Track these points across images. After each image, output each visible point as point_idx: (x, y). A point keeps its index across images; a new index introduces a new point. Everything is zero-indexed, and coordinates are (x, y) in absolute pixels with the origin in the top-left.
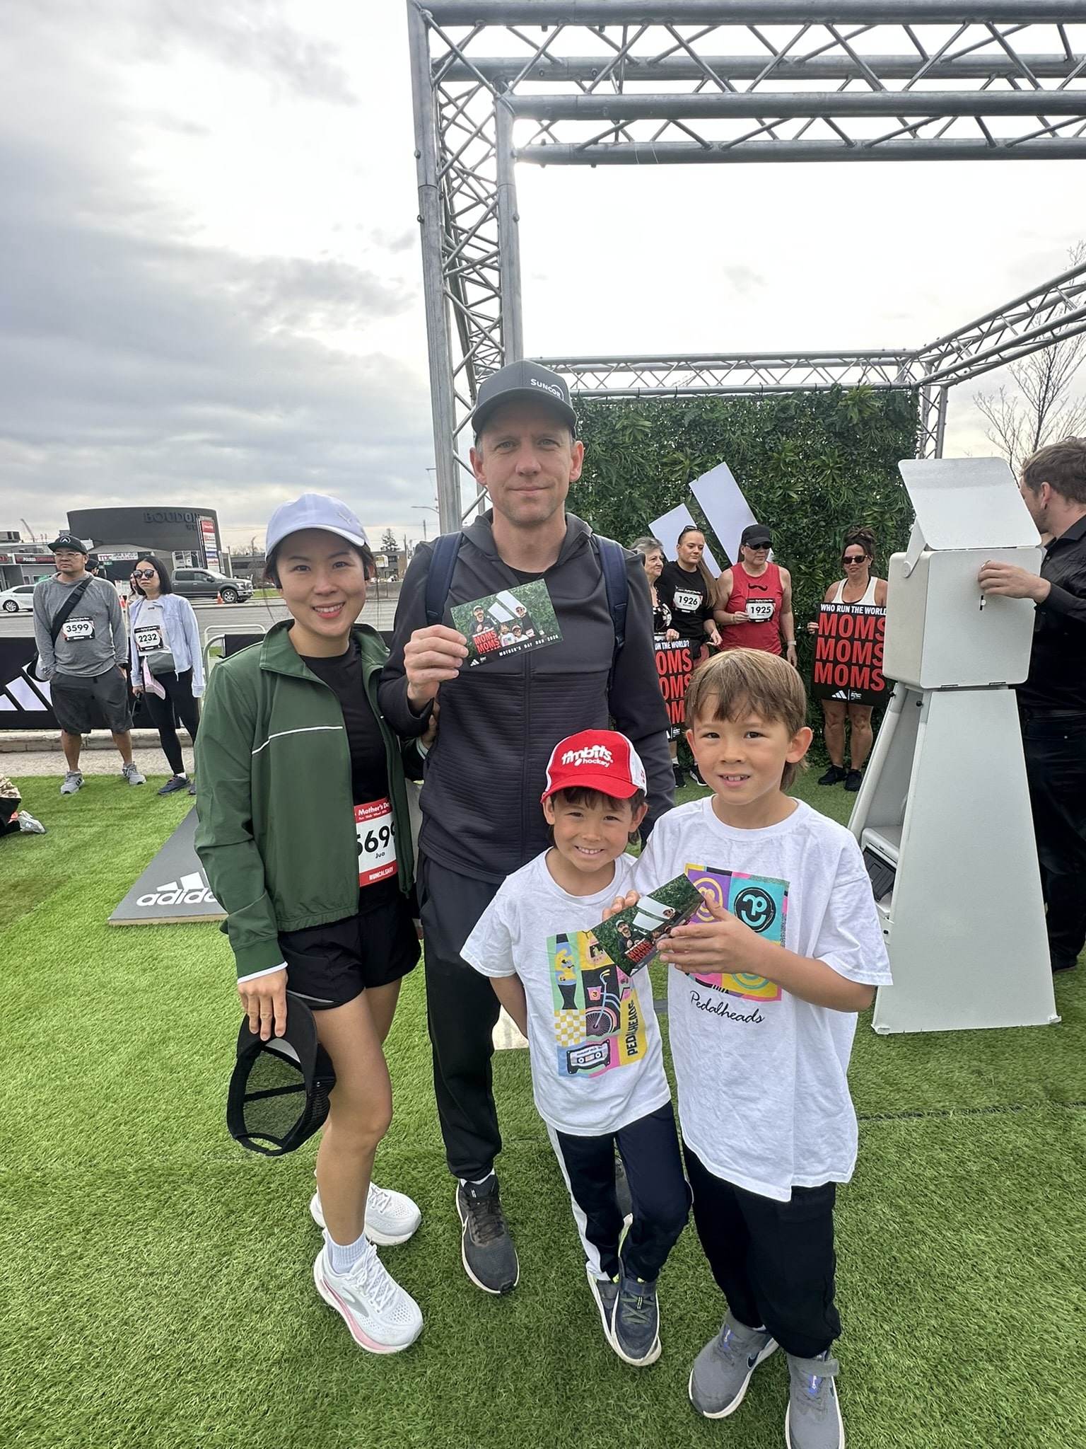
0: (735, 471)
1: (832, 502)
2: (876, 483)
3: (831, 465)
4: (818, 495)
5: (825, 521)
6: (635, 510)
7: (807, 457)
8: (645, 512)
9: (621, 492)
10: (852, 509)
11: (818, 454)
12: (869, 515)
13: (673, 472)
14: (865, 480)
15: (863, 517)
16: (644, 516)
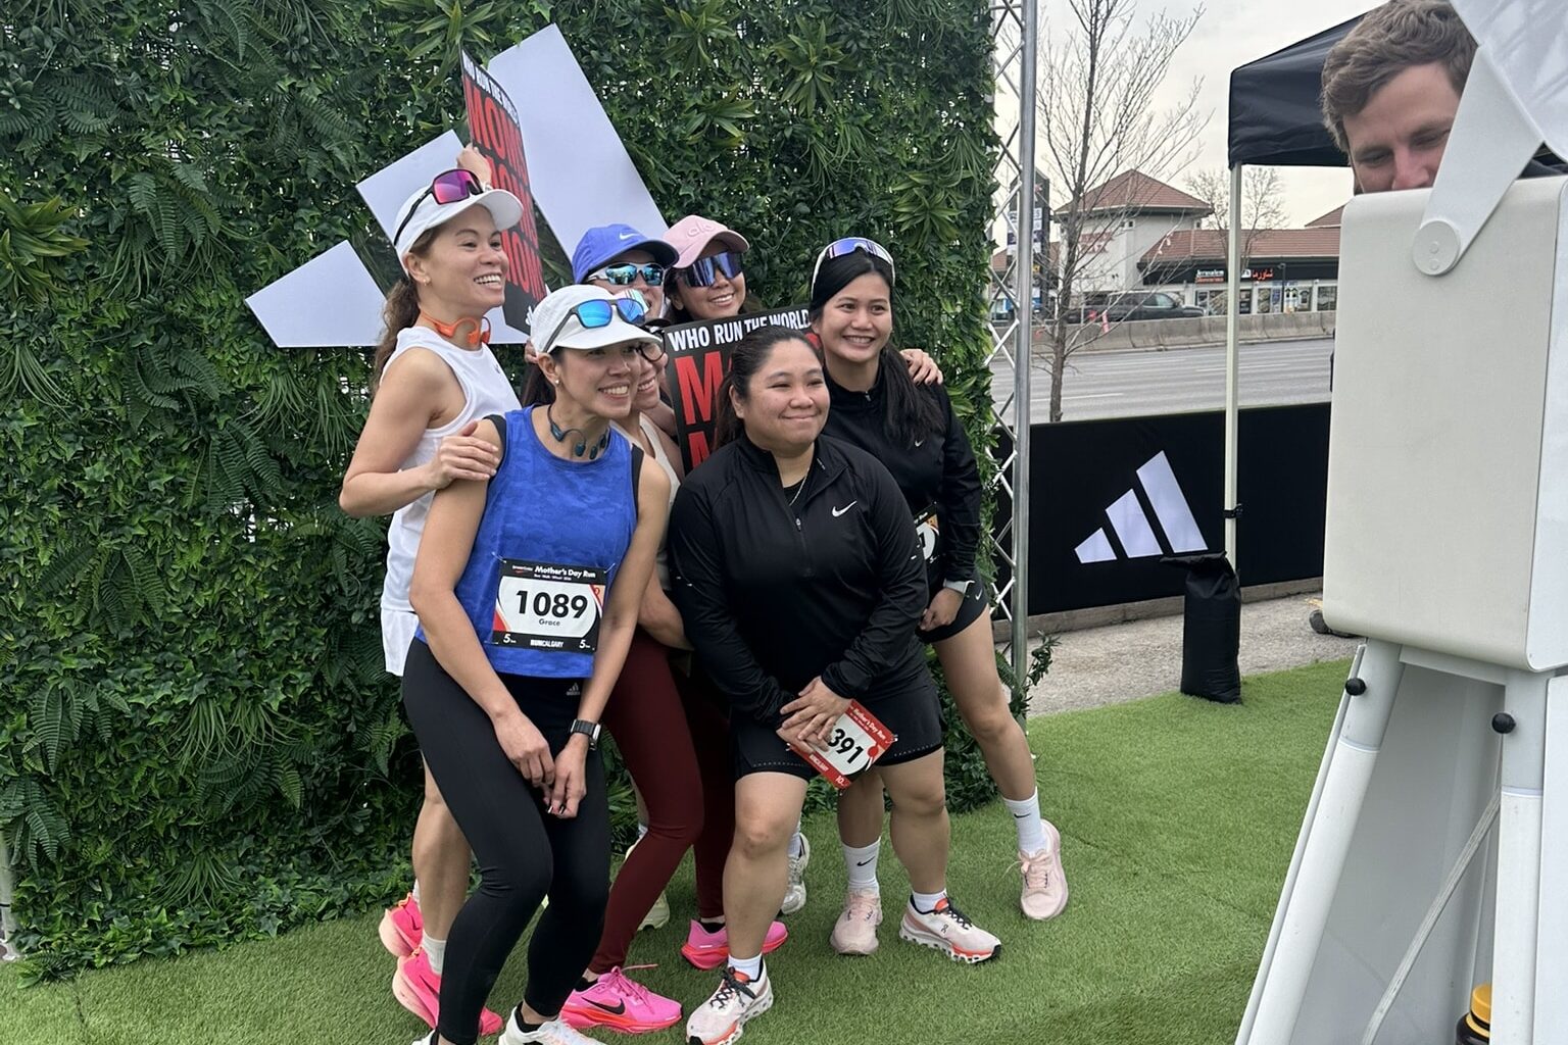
0: (584, 53)
1: (822, 155)
2: (910, 114)
3: (814, 60)
4: (788, 133)
5: (808, 202)
6: (311, 138)
7: (754, 33)
8: (343, 147)
9: (268, 84)
10: (864, 176)
11: (781, 31)
12: (901, 193)
13: (416, 40)
14: (886, 106)
15: (889, 197)
16: (341, 156)
